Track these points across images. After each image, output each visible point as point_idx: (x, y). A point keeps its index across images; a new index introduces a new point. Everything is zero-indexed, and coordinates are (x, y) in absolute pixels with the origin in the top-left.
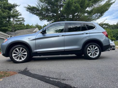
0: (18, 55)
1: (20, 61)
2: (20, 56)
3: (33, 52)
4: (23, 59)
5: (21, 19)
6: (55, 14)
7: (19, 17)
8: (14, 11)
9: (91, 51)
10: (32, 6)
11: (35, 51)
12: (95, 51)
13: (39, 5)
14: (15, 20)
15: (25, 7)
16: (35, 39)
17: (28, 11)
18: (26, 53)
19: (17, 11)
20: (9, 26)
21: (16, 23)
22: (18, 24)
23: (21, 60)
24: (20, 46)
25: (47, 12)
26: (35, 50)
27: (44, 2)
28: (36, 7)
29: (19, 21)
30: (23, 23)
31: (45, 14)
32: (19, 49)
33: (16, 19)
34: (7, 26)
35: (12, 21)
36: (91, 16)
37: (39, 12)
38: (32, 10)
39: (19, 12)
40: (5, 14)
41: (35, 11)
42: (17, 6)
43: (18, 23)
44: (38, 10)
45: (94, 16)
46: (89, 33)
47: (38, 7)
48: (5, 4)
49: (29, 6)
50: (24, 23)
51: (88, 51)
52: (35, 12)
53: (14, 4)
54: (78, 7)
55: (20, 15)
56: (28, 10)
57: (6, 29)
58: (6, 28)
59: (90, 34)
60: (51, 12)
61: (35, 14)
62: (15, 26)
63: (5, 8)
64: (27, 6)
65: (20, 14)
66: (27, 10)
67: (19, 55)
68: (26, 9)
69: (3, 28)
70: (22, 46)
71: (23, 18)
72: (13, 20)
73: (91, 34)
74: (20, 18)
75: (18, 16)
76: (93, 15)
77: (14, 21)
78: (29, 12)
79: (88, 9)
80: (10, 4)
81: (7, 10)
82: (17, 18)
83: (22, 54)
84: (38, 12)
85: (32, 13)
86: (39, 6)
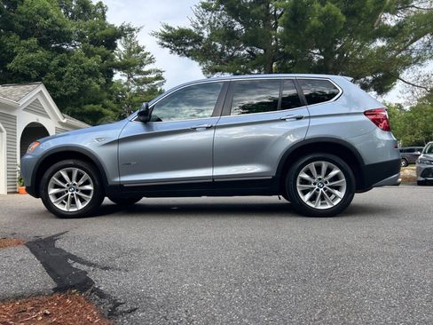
0: (67, 191)
1: (71, 210)
2: (72, 194)
3: (110, 183)
4: (80, 206)
5: (153, 76)
6: (262, 51)
7: (146, 68)
8: (130, 49)
9: (315, 184)
10: (176, 28)
11: (118, 180)
12: (329, 184)
13: (203, 23)
14: (135, 80)
15: (155, 34)
16: (118, 141)
17: (165, 46)
18: (89, 187)
19: (139, 50)
20: (107, 102)
21: (138, 90)
22: (145, 93)
23: (76, 210)
24: (71, 162)
25: (229, 46)
26: (116, 176)
27: (216, 9)
28: (191, 30)
29: (146, 82)
30: (159, 89)
31: (222, 54)
32: (70, 174)
33: (137, 77)
34: (101, 100)
35: (126, 84)
36: (405, 48)
37: (200, 45)
38: (177, 40)
39: (146, 50)
40: (93, 62)
41: (187, 45)
42: (131, 30)
43: (145, 88)
44: (198, 39)
45: (418, 45)
46: (306, 117)
47: (198, 28)
48: (93, 29)
49: (167, 27)
50: (163, 87)
51: (301, 183)
52: (189, 48)
53: (122, 28)
54: (335, 17)
55: (151, 61)
56: (166, 43)
57: (97, 110)
58: (97, 107)
59: (312, 120)
60: (246, 44)
61: (188, 56)
62: (135, 99)
63: (95, 42)
64: (160, 29)
65: (149, 56)
66: (162, 44)
67: (70, 193)
68: (158, 40)
69: (88, 107)
70: (80, 163)
71: (158, 71)
72: (129, 78)
73: (314, 122)
74: (149, 72)
75: (142, 65)
76: (412, 42)
77: (132, 82)
78: (169, 49)
79: (390, 20)
80: (111, 26)
81: (102, 49)
82: (139, 72)
83: (77, 190)
84: (197, 46)
85: (179, 54)
86: (201, 26)
